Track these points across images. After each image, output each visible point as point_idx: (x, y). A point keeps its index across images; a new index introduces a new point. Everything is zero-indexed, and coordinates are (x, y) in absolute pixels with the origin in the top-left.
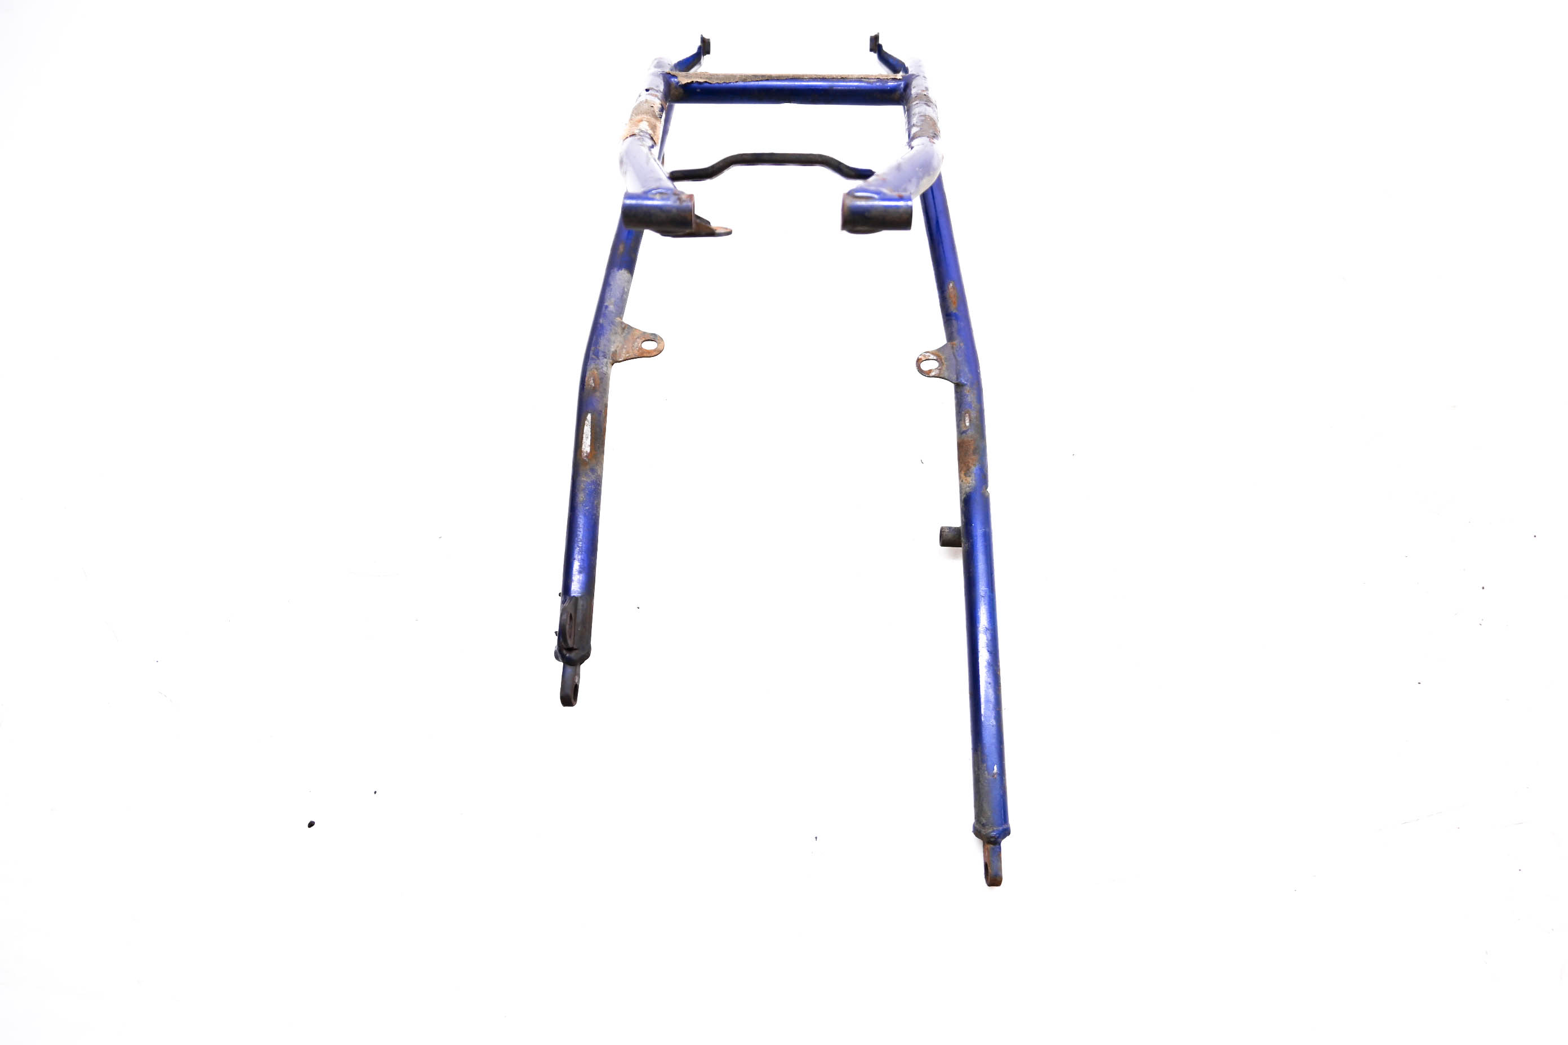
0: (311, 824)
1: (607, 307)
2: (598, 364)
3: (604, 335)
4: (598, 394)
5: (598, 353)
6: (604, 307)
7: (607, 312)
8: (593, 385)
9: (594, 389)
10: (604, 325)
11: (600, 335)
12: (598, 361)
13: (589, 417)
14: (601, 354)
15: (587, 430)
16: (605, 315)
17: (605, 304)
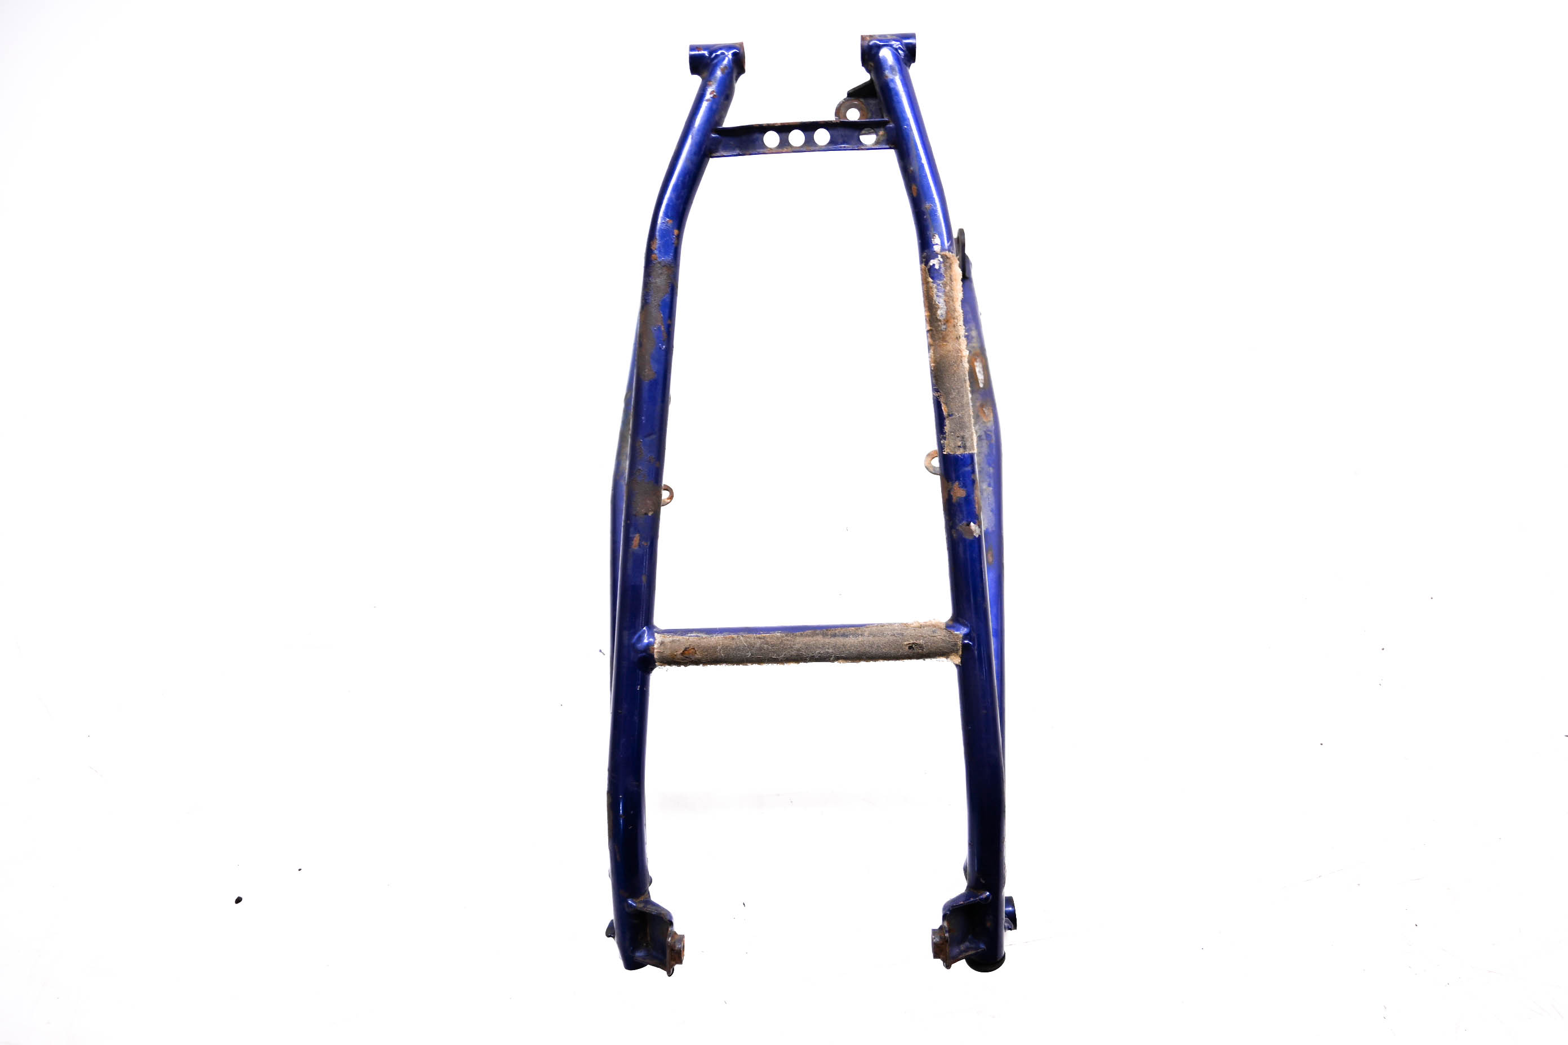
0: (239, 900)
1: (989, 485)
2: (984, 427)
3: (985, 455)
4: (978, 404)
5: (986, 437)
6: (992, 484)
7: (988, 480)
8: (984, 409)
9: (982, 406)
10: (987, 466)
11: (989, 454)
12: (985, 430)
13: (981, 385)
14: (984, 437)
15: (980, 377)
16: (989, 476)
17: (991, 489)
